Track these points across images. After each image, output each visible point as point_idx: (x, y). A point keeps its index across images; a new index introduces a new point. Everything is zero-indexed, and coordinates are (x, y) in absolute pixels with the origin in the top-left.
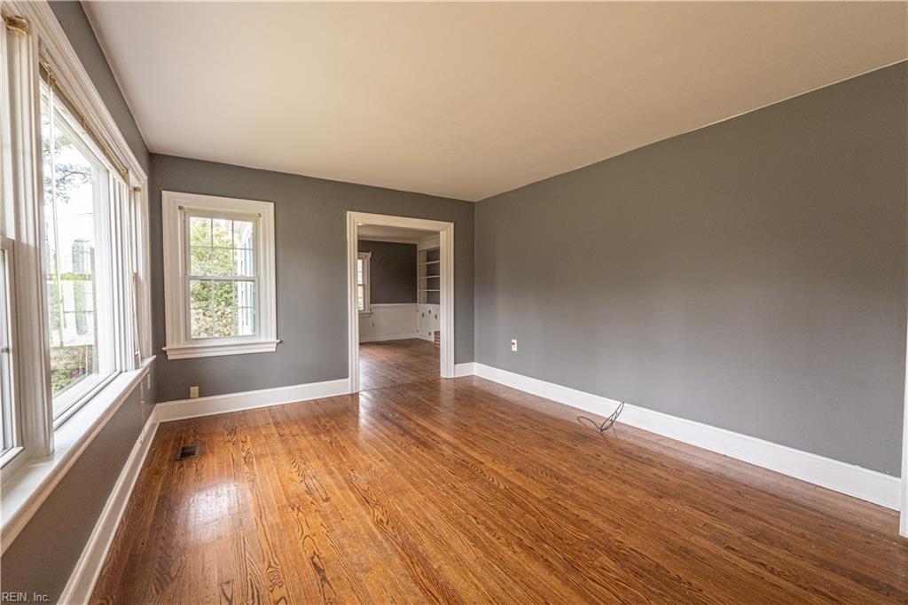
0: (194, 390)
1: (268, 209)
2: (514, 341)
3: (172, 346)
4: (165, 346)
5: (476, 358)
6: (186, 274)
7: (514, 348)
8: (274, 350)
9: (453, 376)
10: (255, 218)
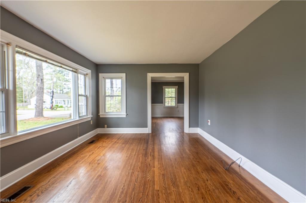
0: (106, 126)
1: (124, 75)
2: (209, 121)
3: (101, 114)
4: (99, 113)
5: (199, 126)
6: (105, 95)
7: (209, 124)
8: (125, 117)
9: (188, 132)
10: (121, 78)
